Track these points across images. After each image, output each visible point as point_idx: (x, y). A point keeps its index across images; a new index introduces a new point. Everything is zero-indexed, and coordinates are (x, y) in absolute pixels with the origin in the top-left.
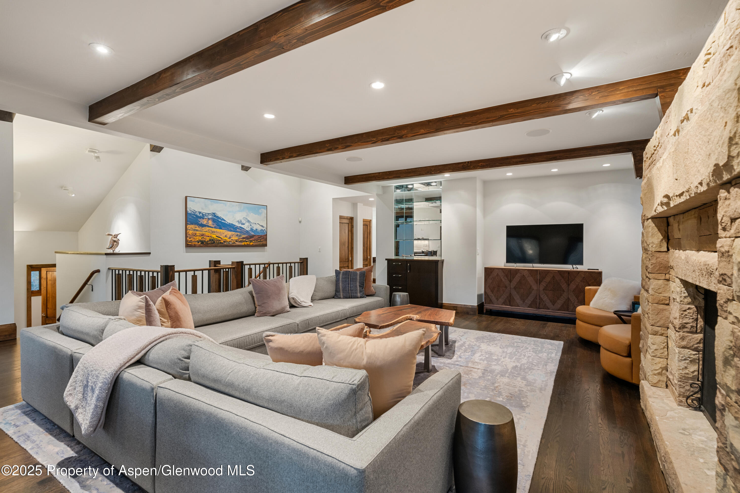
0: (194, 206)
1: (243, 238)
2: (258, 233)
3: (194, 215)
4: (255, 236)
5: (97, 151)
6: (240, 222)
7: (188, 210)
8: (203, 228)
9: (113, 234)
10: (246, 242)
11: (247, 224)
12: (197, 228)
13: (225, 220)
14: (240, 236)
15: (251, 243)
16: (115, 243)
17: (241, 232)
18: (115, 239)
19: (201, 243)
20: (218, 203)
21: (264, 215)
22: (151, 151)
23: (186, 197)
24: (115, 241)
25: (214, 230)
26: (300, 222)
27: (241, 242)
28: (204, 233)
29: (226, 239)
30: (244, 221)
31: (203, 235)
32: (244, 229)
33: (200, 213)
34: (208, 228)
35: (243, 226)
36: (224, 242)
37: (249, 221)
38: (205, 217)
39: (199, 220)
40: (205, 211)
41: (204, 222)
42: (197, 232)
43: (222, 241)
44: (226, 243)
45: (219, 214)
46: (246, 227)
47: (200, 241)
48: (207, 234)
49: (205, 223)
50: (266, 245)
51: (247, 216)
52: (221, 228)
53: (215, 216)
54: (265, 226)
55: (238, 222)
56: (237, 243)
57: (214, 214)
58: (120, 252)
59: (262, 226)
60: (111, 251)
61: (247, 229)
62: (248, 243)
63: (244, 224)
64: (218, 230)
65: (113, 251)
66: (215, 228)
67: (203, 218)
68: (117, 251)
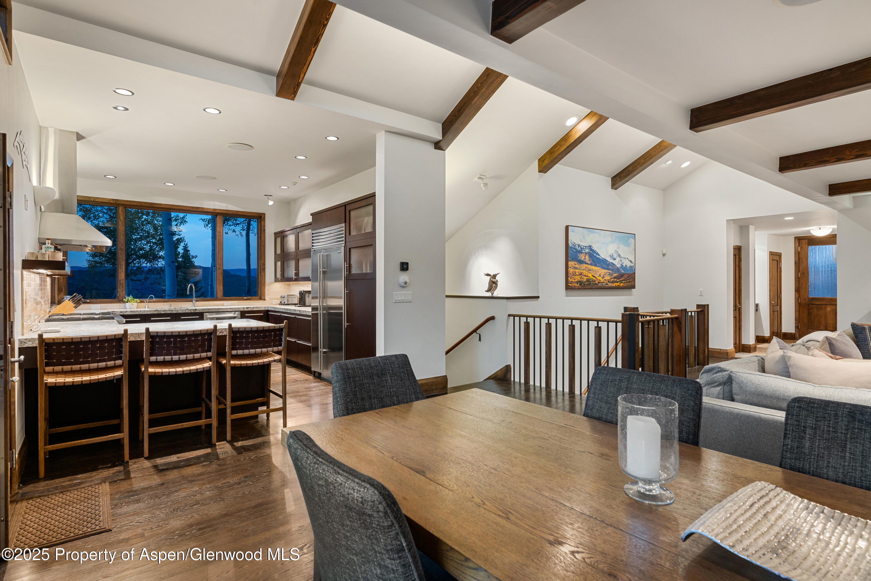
0: (575, 238)
1: (615, 278)
2: (627, 270)
3: (574, 249)
4: (624, 274)
5: (484, 177)
6: (612, 256)
7: (569, 243)
8: (581, 265)
9: (492, 275)
10: (617, 282)
11: (618, 259)
12: (577, 266)
13: (599, 255)
14: (612, 275)
15: (622, 284)
16: (494, 285)
17: (612, 270)
18: (494, 280)
19: (580, 285)
20: (593, 233)
21: (632, 246)
22: (539, 172)
23: (567, 228)
24: (494, 283)
25: (590, 267)
26: (664, 255)
27: (613, 282)
28: (582, 271)
29: (600, 278)
30: (615, 256)
31: (581, 274)
32: (615, 265)
33: (579, 246)
34: (585, 265)
35: (614, 262)
36: (599, 283)
37: (619, 256)
38: (583, 251)
39: (578, 255)
40: (583, 244)
41: (582, 257)
42: (577, 271)
43: (597, 282)
44: (600, 284)
45: (595, 248)
46: (617, 263)
47: (579, 282)
48: (585, 272)
49: (582, 259)
50: (634, 287)
51: (617, 248)
52: (596, 266)
53: (591, 250)
54: (633, 261)
55: (610, 256)
56: (609, 284)
57: (590, 246)
58: (499, 296)
59: (631, 261)
60: (489, 294)
61: (618, 266)
62: (618, 284)
63: (615, 259)
64: (594, 268)
65: (492, 294)
66: (591, 265)
67: (582, 253)
68: (496, 294)
